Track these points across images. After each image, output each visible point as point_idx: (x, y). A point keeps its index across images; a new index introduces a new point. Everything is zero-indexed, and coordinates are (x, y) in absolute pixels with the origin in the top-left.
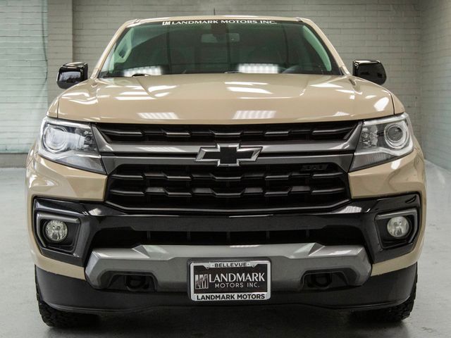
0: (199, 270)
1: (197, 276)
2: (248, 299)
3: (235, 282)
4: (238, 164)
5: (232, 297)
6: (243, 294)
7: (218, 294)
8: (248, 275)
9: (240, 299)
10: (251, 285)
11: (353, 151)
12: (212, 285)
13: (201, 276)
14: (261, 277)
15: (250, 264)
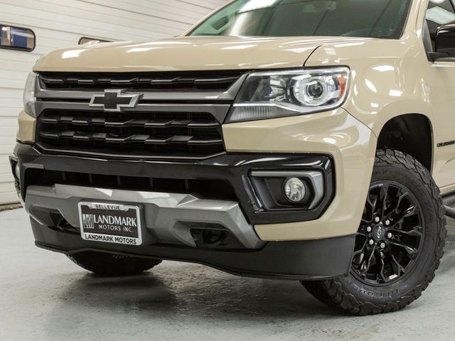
0: (86, 210)
1: (84, 215)
2: (123, 243)
3: (114, 225)
4: (118, 110)
5: (111, 239)
6: (119, 237)
7: (100, 235)
8: (124, 219)
9: (117, 242)
10: (126, 229)
11: (231, 102)
12: (96, 225)
13: (87, 215)
14: (133, 222)
15: (123, 208)
